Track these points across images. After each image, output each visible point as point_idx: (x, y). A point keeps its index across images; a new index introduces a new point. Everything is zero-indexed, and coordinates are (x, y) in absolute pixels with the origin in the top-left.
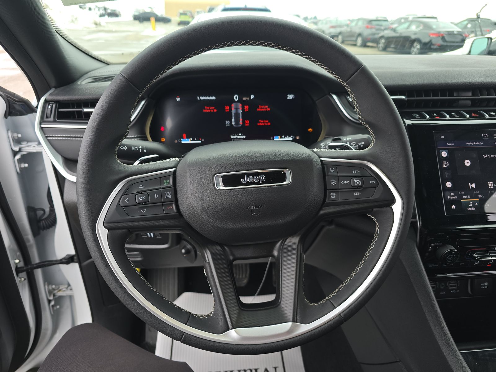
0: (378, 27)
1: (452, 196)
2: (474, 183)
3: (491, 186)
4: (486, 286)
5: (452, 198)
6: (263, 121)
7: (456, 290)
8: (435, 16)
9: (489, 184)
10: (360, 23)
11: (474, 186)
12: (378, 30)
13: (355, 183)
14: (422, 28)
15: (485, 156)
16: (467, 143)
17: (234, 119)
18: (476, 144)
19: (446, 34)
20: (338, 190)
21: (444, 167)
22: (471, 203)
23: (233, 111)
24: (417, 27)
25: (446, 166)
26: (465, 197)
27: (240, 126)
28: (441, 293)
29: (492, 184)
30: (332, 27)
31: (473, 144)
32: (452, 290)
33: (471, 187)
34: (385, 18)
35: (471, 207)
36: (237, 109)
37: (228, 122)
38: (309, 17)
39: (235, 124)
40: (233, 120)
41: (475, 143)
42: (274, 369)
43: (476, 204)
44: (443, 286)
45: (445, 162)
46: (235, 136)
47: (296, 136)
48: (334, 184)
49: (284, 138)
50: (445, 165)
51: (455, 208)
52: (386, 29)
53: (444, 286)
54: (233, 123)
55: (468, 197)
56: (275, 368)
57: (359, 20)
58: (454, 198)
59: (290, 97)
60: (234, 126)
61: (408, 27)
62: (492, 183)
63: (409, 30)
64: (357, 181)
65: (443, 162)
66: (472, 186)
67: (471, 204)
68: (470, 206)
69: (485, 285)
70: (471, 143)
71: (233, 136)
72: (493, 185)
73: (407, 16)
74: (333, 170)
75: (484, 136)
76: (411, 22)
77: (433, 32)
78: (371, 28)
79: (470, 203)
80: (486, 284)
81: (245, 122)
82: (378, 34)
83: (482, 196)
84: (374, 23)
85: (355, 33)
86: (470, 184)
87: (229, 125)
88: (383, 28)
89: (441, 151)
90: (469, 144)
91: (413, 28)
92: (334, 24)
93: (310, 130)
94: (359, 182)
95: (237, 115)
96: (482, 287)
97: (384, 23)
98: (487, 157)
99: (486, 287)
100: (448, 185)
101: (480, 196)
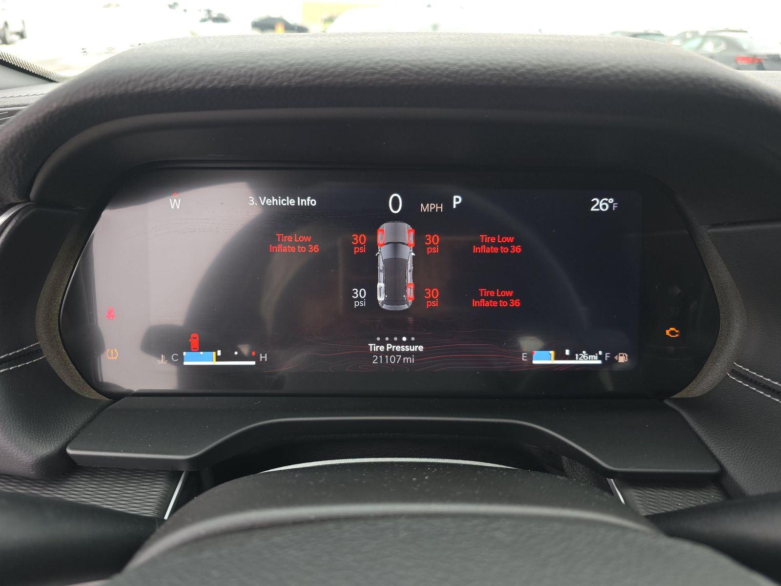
6: (492, 294)
8: (744, 30)
14: (725, 49)
17: (385, 282)
19: (766, 60)
23: (384, 254)
24: (716, 46)
27: (406, 307)
34: (658, 30)
36: (396, 245)
37: (359, 293)
39: (386, 301)
40: (381, 285)
46: (384, 343)
47: (614, 353)
49: (572, 357)
54: (381, 298)
59: (601, 205)
60: (384, 307)
61: (700, 46)
63: (700, 52)
71: (378, 343)
73: (696, 29)
76: (705, 38)
77: (742, 55)
81: (425, 293)
87: (363, 304)
91: (709, 47)
93: (672, 333)
95: (395, 265)
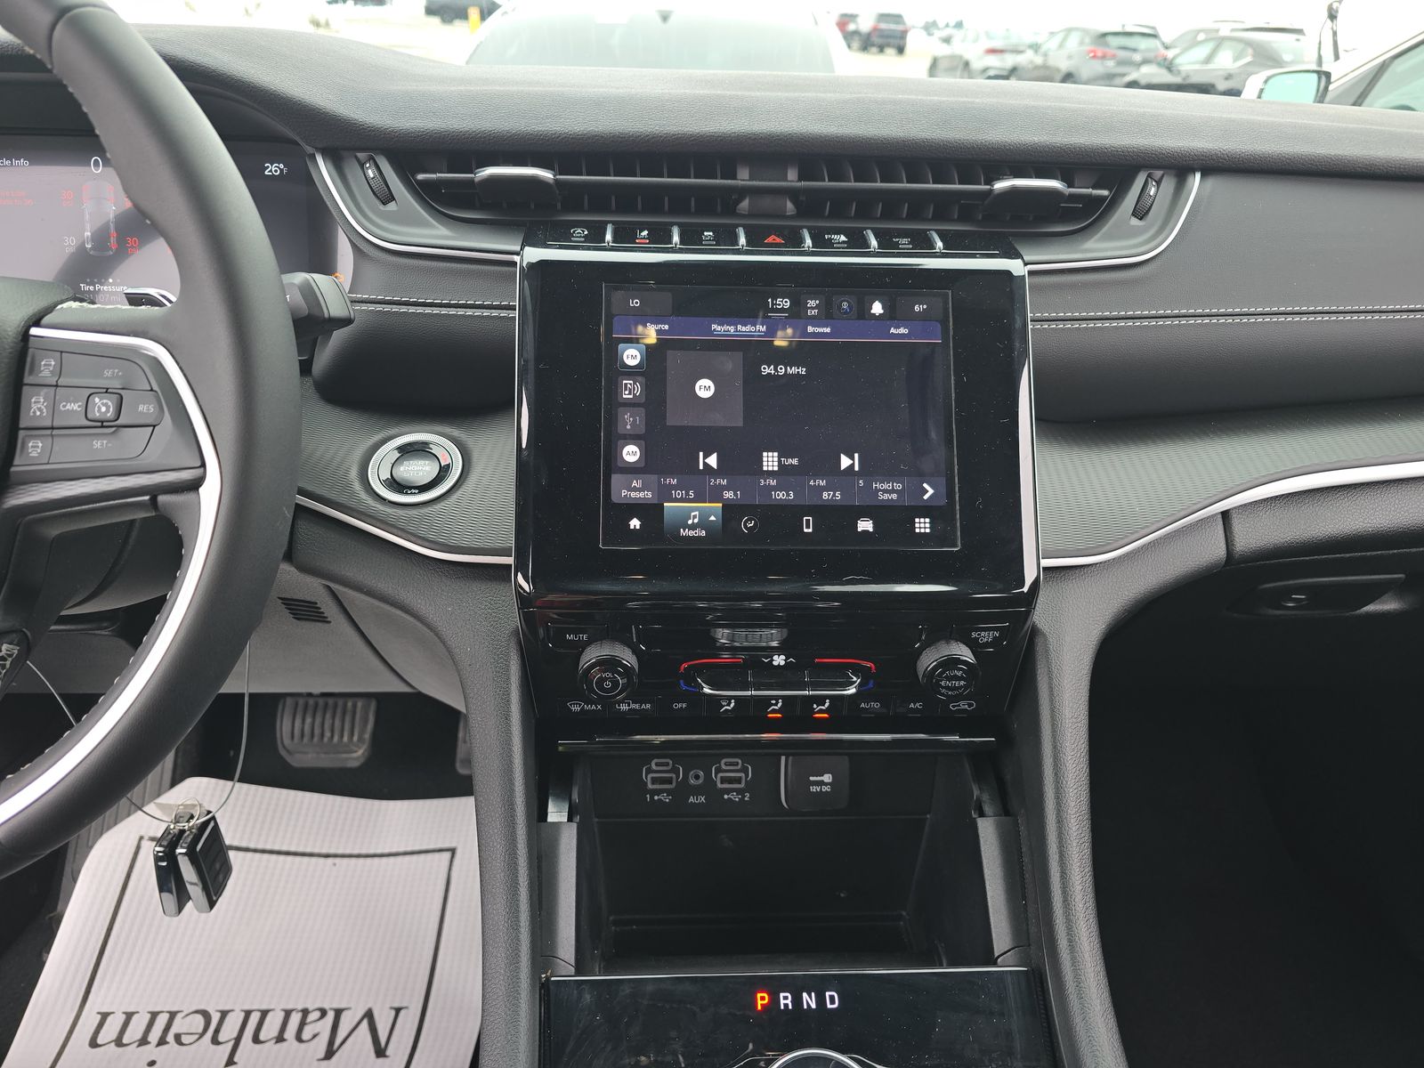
0: (1122, 54)
1: (635, 489)
2: (716, 454)
3: (770, 464)
4: (826, 784)
5: (633, 495)
7: (739, 791)
9: (765, 459)
10: (1073, 43)
11: (713, 461)
12: (1121, 63)
13: (96, 409)
14: (1249, 60)
15: (767, 371)
16: (714, 327)
18: (744, 329)
20: (49, 432)
21: (624, 396)
22: (697, 513)
24: (1237, 57)
25: (631, 396)
26: (679, 494)
28: (691, 799)
29: (776, 459)
30: (992, 51)
31: (732, 329)
32: (728, 791)
33: (705, 464)
34: (1153, 28)
35: (693, 527)
38: (941, 24)
41: (739, 327)
42: (393, 1013)
43: (713, 518)
44: (697, 777)
45: (631, 382)
48: (40, 409)
50: (627, 392)
51: (638, 527)
52: (1145, 62)
53: (701, 781)
55: (687, 494)
56: (398, 1011)
57: (1069, 31)
58: (641, 495)
61: (1208, 60)
62: (776, 454)
63: (1210, 66)
64: (102, 404)
65: (624, 382)
66: (707, 461)
67: (695, 517)
68: (690, 522)
69: (822, 783)
70: (726, 327)
72: (779, 461)
73: (1215, 26)
74: (51, 365)
75: (776, 304)
76: (1223, 42)
78: (1104, 57)
79: (693, 514)
80: (827, 778)
82: (1124, 75)
83: (735, 494)
84: (1114, 41)
85: (1058, 70)
86: (701, 454)
88: (1137, 57)
89: (621, 346)
90: (719, 328)
91: (1224, 60)
92: (998, 44)
94: (108, 408)
96: (814, 789)
97: (1143, 44)
98: (773, 372)
99: (826, 789)
100: (628, 453)
101: (729, 495)
